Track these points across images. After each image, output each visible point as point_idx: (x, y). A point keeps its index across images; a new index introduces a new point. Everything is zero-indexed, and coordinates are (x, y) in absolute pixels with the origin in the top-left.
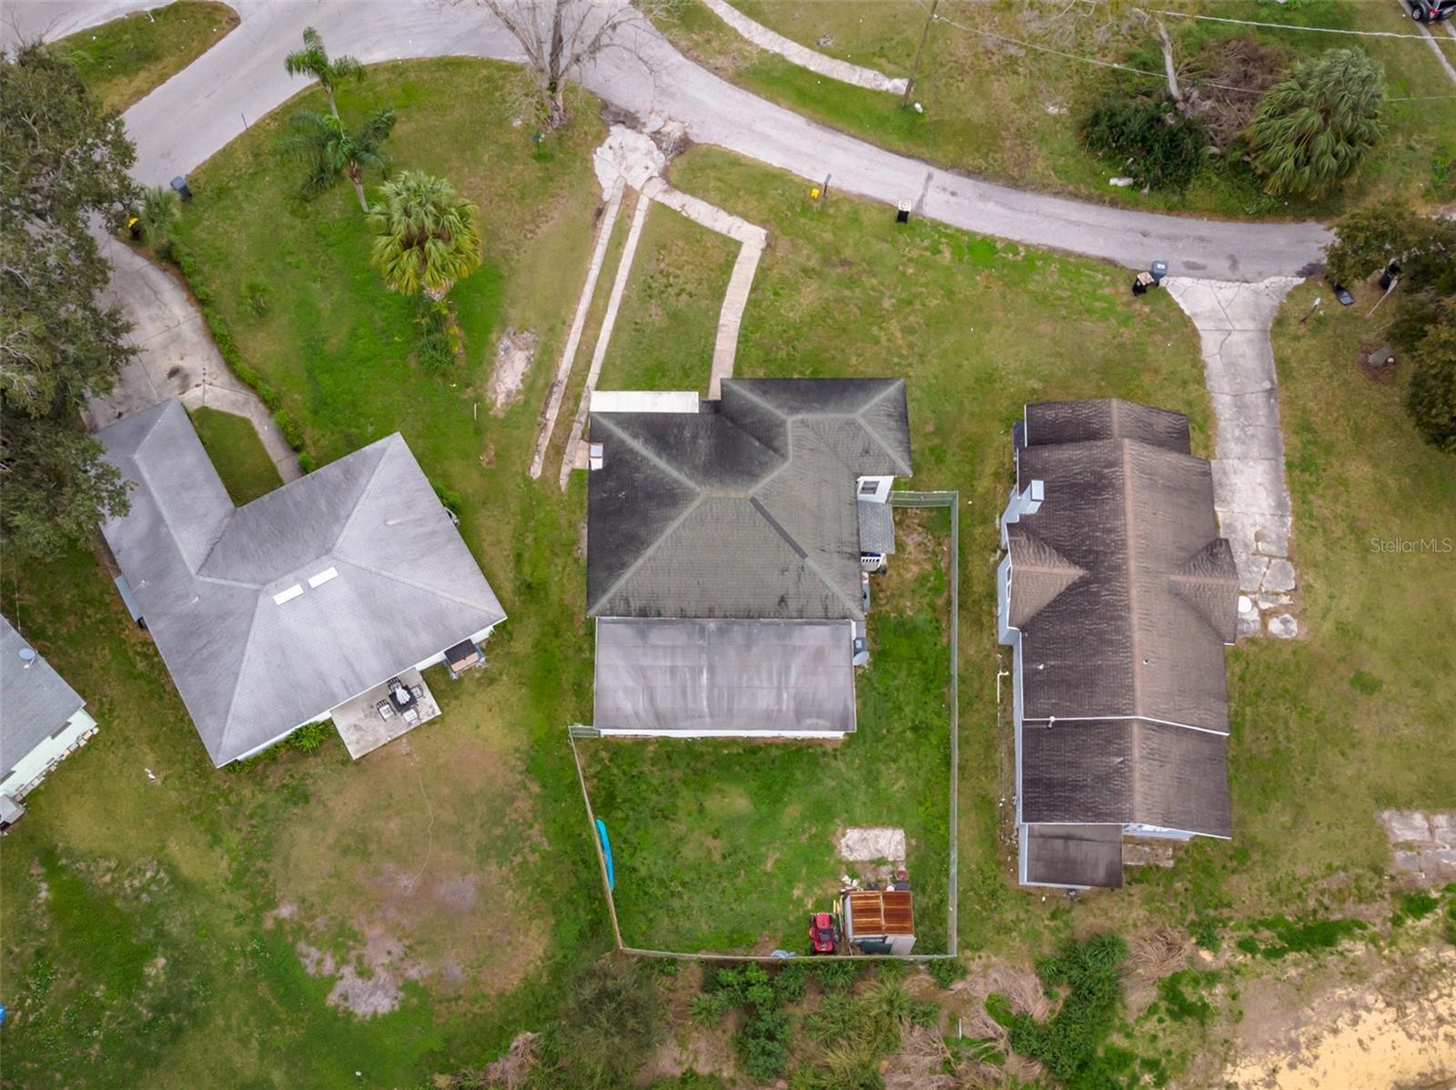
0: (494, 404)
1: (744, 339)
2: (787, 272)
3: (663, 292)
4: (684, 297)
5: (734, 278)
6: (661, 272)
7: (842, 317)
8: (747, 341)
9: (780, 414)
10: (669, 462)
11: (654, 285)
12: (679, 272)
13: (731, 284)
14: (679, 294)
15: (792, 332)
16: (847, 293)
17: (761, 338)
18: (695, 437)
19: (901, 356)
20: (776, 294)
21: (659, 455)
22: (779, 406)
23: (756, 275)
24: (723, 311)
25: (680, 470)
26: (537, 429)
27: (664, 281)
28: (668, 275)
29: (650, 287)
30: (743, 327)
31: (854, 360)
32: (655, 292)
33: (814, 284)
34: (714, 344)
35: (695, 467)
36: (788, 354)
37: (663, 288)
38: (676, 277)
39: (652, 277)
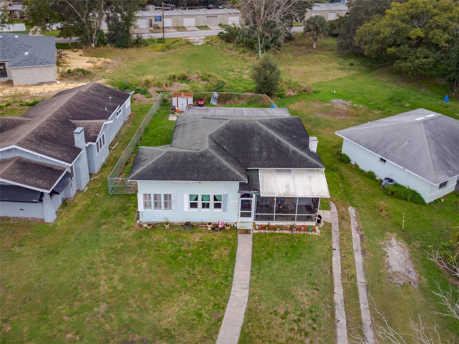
0: (397, 239)
1: (228, 278)
2: (188, 335)
3: (301, 315)
4: (282, 312)
5: (238, 330)
6: (306, 335)
7: (145, 296)
8: (226, 277)
9: (213, 152)
10: (273, 137)
11: (310, 321)
12: (291, 335)
13: (240, 324)
14: (287, 313)
15: (189, 284)
16: (135, 316)
17: (214, 278)
18: (261, 152)
19: (105, 267)
20: (200, 315)
21: (279, 141)
22: (212, 157)
23: (217, 333)
24: (246, 301)
25: (267, 132)
26: (361, 227)
27: (303, 326)
28: (300, 331)
29: (313, 319)
30: (229, 286)
31: (144, 265)
32: (308, 315)
33: (165, 324)
34: (252, 274)
35: (259, 134)
36: (194, 268)
37: (302, 318)
38: (292, 330)
39: (314, 329)
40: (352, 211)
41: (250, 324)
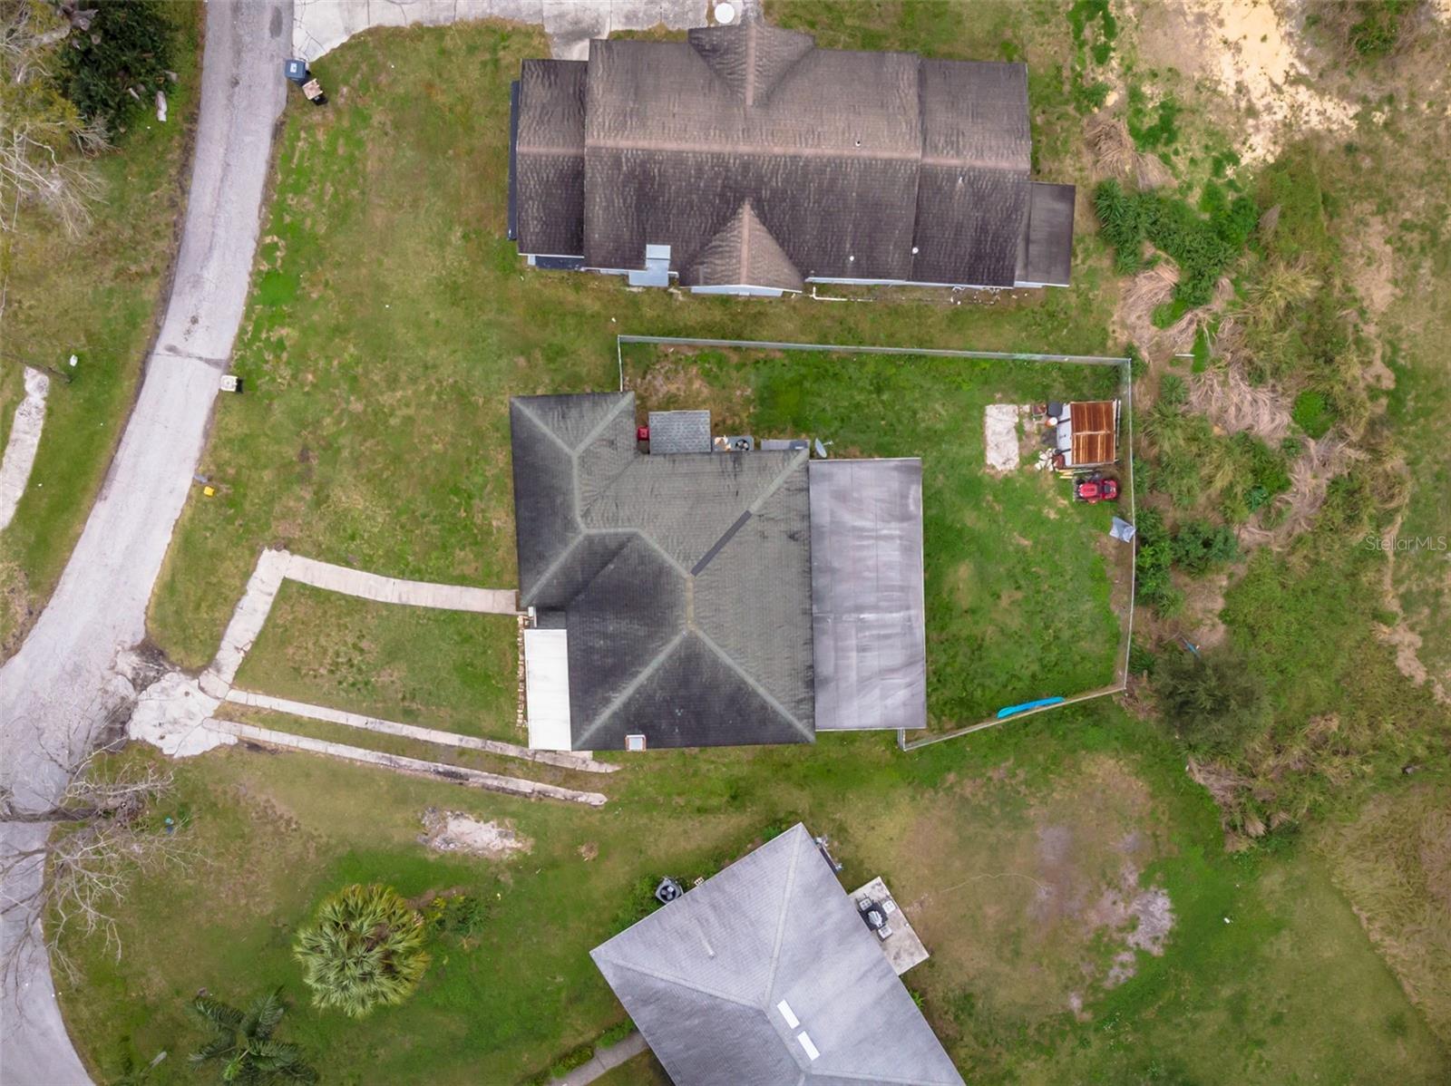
0: (518, 850)
1: (417, 574)
2: (322, 525)
3: (360, 670)
4: (364, 644)
5: (333, 587)
6: (332, 672)
7: (379, 459)
8: (419, 571)
9: (576, 541)
10: (645, 664)
11: (351, 680)
12: (331, 652)
13: (343, 590)
14: (362, 651)
15: (403, 518)
16: (346, 453)
17: (415, 554)
18: (605, 636)
19: (429, 390)
20: (353, 538)
21: (635, 675)
22: (565, 542)
23: (328, 561)
24: (380, 599)
27: (344, 669)
28: (336, 664)
29: (353, 685)
30: (402, 575)
31: (437, 447)
32: (360, 678)
33: (336, 493)
34: (425, 609)
35: (650, 636)
36: (434, 522)
37: (355, 670)
38: (338, 655)
39: (340, 683)
40: (597, 799)
41: (343, 602)
